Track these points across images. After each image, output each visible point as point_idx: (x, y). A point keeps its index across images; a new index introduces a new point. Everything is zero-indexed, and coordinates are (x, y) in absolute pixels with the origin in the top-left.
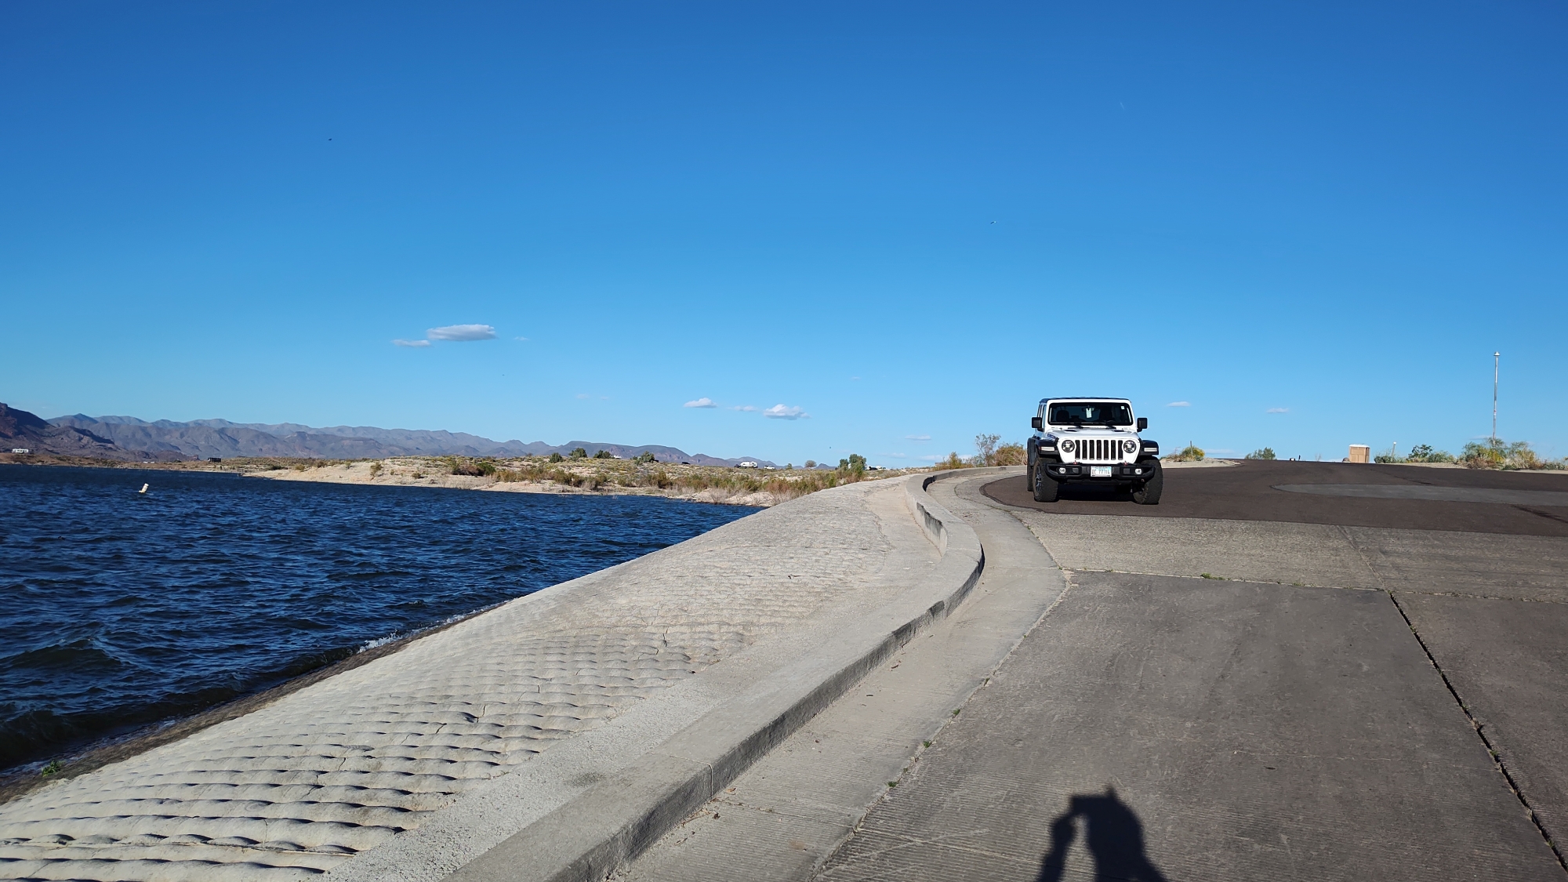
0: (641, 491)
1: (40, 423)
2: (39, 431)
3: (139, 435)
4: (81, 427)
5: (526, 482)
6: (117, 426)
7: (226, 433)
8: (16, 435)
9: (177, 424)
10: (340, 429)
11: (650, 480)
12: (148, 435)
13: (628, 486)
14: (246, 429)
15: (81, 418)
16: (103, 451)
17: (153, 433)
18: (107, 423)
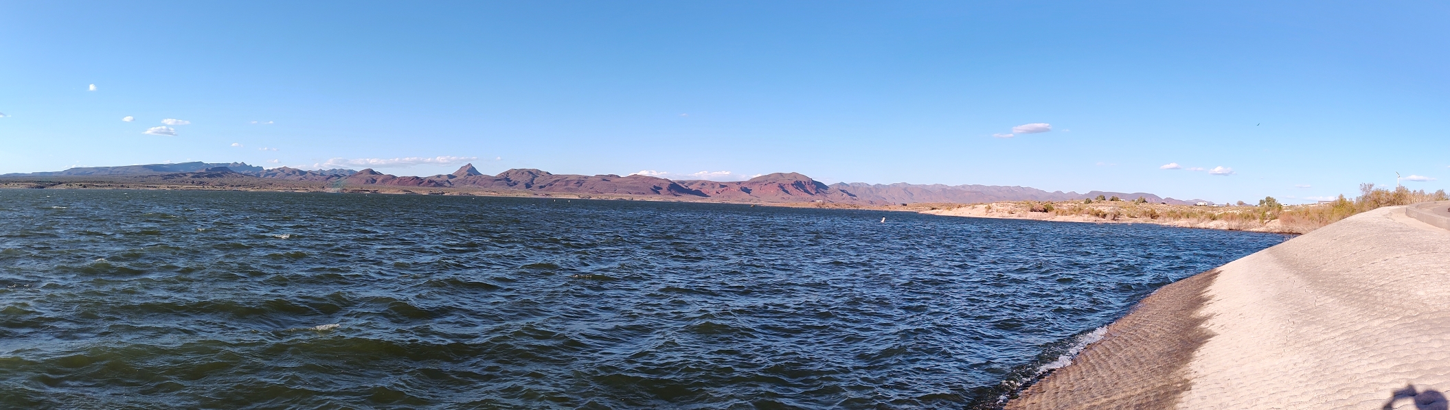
0: (1140, 221)
1: (826, 187)
2: (825, 191)
3: (868, 192)
4: (843, 189)
5: (1073, 215)
6: (858, 188)
7: (907, 189)
8: (816, 193)
9: (884, 186)
10: (963, 186)
11: (1145, 214)
12: (872, 192)
13: (1133, 217)
14: (916, 187)
15: (842, 184)
16: (852, 201)
17: (874, 190)
18: (854, 186)
